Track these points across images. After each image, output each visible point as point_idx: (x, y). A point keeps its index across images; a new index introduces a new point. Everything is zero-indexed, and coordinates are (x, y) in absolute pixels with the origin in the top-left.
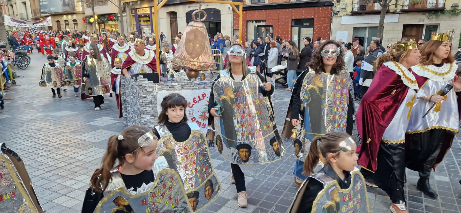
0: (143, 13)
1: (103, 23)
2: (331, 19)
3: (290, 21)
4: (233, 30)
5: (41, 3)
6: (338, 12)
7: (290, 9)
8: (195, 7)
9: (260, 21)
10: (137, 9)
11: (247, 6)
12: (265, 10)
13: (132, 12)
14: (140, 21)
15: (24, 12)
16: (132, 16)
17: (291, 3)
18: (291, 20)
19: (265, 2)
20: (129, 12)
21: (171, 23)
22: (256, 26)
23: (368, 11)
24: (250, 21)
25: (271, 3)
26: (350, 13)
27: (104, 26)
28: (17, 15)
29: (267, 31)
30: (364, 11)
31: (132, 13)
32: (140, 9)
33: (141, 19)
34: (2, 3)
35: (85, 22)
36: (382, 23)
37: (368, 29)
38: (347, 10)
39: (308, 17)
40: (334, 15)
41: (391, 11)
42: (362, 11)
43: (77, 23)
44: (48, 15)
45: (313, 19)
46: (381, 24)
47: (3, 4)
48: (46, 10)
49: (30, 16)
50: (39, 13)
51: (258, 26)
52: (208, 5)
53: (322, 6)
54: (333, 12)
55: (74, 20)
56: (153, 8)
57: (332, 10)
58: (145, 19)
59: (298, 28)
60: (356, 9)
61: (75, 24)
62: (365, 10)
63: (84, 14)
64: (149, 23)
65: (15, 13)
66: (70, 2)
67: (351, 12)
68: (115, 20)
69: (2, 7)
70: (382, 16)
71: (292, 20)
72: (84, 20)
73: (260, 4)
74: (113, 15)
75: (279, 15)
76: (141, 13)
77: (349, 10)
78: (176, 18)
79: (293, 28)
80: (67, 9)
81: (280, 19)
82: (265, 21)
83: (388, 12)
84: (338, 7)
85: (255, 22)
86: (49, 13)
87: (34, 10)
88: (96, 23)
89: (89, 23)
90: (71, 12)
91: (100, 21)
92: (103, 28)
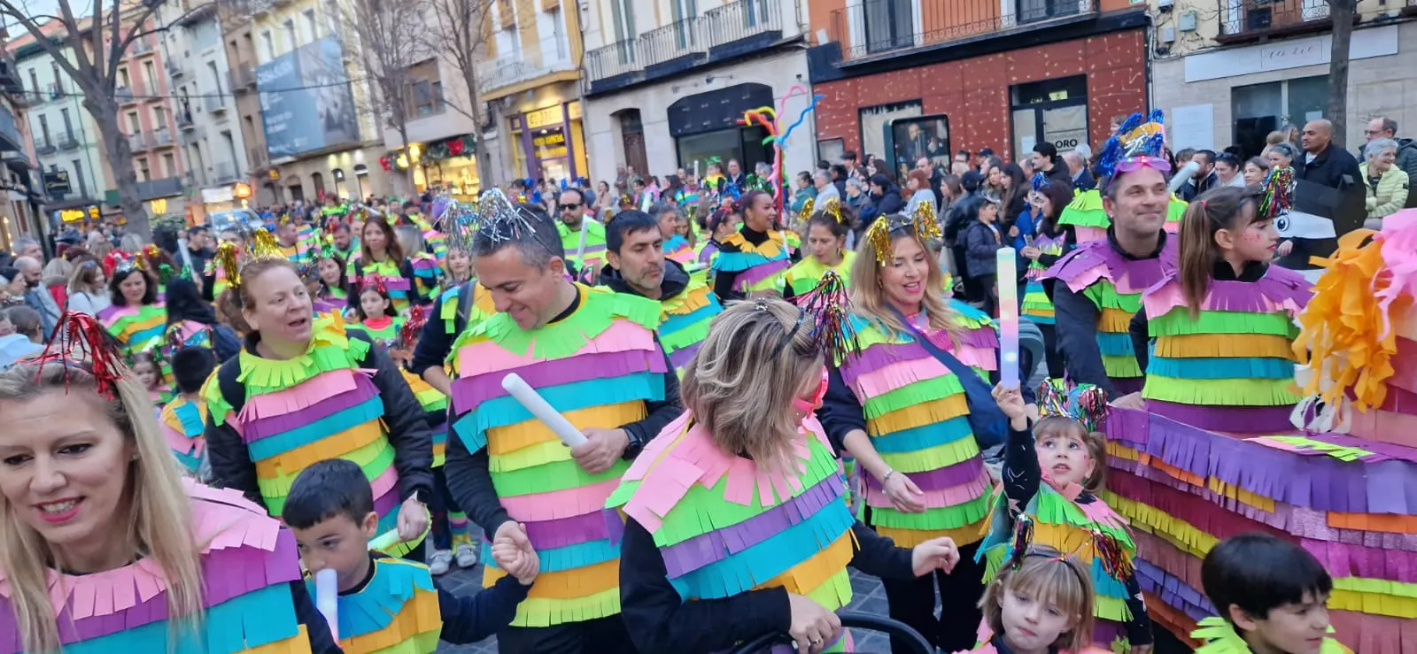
0: (544, 124)
1: (437, 164)
2: (1148, 71)
3: (1004, 93)
4: (818, 142)
5: (271, 130)
6: (1171, 43)
7: (1001, 55)
8: (694, 88)
9: (901, 105)
10: (525, 113)
11: (855, 63)
12: (918, 69)
13: (512, 124)
14: (537, 148)
15: (227, 158)
16: (514, 138)
17: (1000, 35)
18: (1006, 89)
19: (913, 44)
20: (506, 127)
21: (626, 145)
22: (890, 123)
23: (1279, 27)
24: (871, 108)
25: (932, 43)
26: (1215, 43)
27: (441, 174)
28: (211, 169)
29: (929, 133)
30: (1265, 30)
31: (513, 129)
32: (534, 114)
33: (539, 141)
34: (171, 141)
35: (386, 169)
36: (1341, 62)
37: (1285, 89)
38: (1202, 35)
39: (1065, 72)
40: (1156, 55)
41: (1366, 17)
42: (1257, 31)
43: (366, 174)
44: (289, 159)
45: (1082, 78)
46: (1340, 66)
47: (175, 144)
48: (282, 148)
49: (245, 167)
50: (265, 157)
51: (896, 123)
52: (731, 77)
53: (1109, 32)
54: (1152, 45)
55: (359, 167)
56: (571, 106)
57: (1147, 42)
58: (553, 139)
59: (1032, 111)
60: (1234, 27)
61: (360, 177)
62: (1269, 25)
63: (383, 145)
64: (563, 150)
65: (207, 165)
66: (345, 117)
67: (1217, 39)
68: (467, 154)
69: (173, 151)
70: (1338, 36)
71: (1010, 88)
72: (384, 164)
73: (899, 52)
74: (460, 139)
75: (963, 80)
76: (539, 125)
77: (1209, 31)
78: (640, 127)
79: (1017, 114)
80: (339, 137)
81: (968, 92)
82: (919, 102)
83: (1357, 23)
84: (1166, 30)
85: (885, 110)
86: (291, 155)
87: (252, 151)
88: (418, 167)
89: (396, 169)
90: (349, 145)
91: (426, 163)
92: (437, 180)
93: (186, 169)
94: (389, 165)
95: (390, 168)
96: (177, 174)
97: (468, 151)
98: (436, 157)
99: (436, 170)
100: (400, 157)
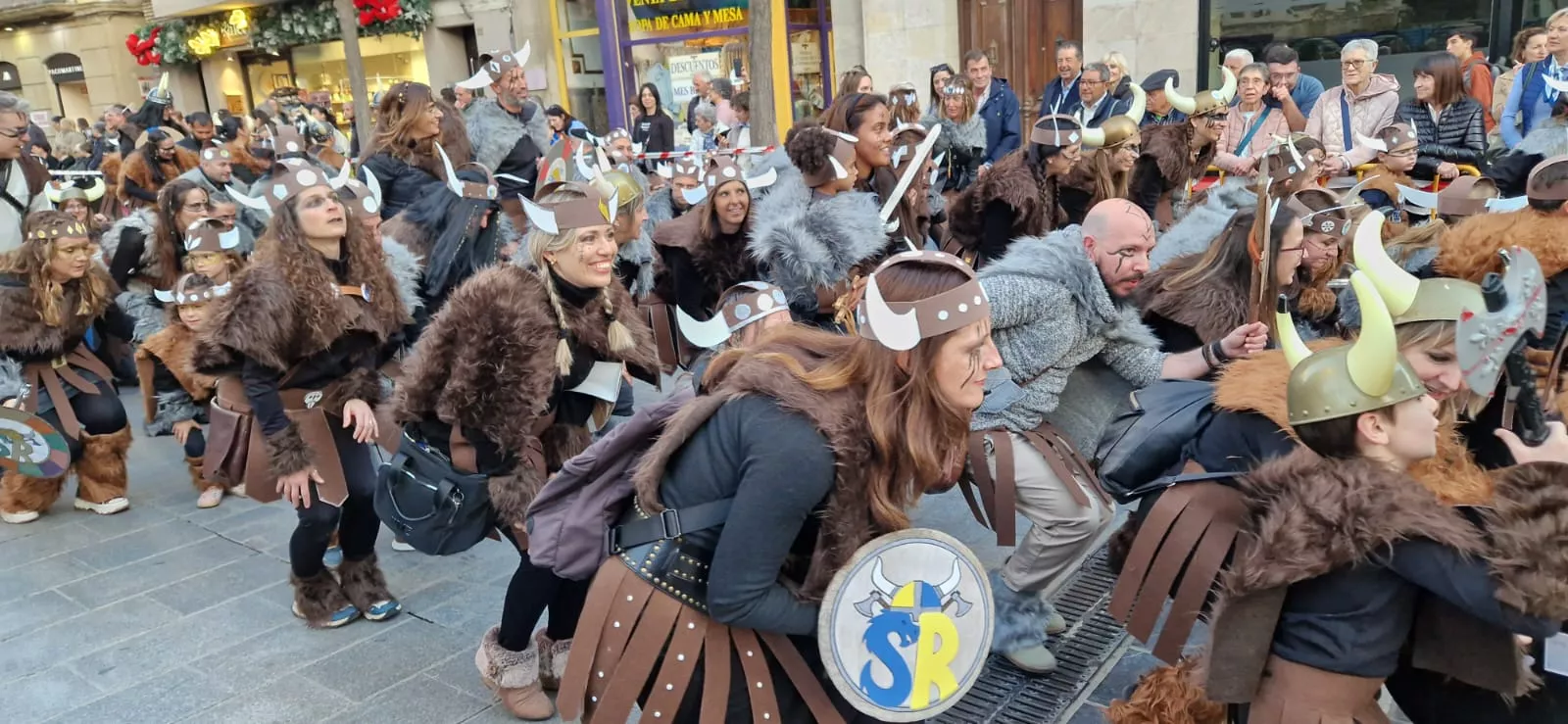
35: (146, 62)
43: (80, 75)
55: (54, 61)
61: (58, 81)
63: (145, 9)
68: (412, 26)
88: (230, 59)
89: (178, 62)
90: (39, 11)
91: (272, 46)
92: (289, 89)
94: (154, 53)
95: (160, 61)
97: (414, 16)
98: (306, 31)
99: (282, 67)
100: (195, 34)
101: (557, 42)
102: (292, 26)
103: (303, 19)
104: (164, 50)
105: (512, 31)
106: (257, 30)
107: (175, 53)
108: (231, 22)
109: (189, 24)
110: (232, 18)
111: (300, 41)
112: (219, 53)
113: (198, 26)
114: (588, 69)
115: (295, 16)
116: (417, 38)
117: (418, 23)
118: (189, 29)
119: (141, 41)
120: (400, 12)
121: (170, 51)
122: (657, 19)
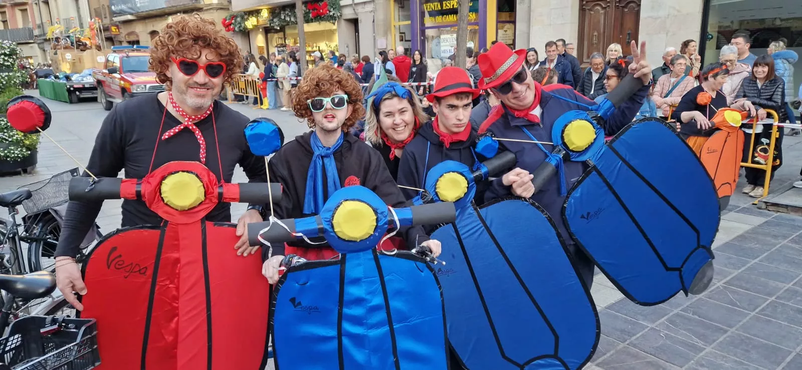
1: (286, 28)
15: (73, 14)
35: (229, 30)
44: (130, 17)
48: (124, 7)
50: (108, 15)
58: (450, 4)
63: (229, 8)
68: (332, 18)
72: (227, 25)
86: (131, 14)
87: (95, 9)
88: (261, 30)
89: (241, 30)
90: (190, 7)
91: (277, 25)
92: (282, 44)
93: (38, 22)
94: (232, 27)
95: (234, 30)
96: (31, 26)
97: (334, 14)
98: (290, 19)
99: (281, 34)
100: (247, 19)
101: (393, 27)
102: (285, 17)
103: (290, 14)
104: (236, 26)
105: (374, 21)
106: (271, 18)
107: (240, 27)
108: (261, 14)
109: (246, 14)
110: (262, 13)
111: (288, 23)
112: (256, 28)
113: (249, 16)
114: (407, 39)
115: (287, 12)
116: (334, 24)
117: (335, 17)
118: (246, 17)
119: (227, 21)
120: (328, 12)
121: (238, 26)
122: (437, 17)
